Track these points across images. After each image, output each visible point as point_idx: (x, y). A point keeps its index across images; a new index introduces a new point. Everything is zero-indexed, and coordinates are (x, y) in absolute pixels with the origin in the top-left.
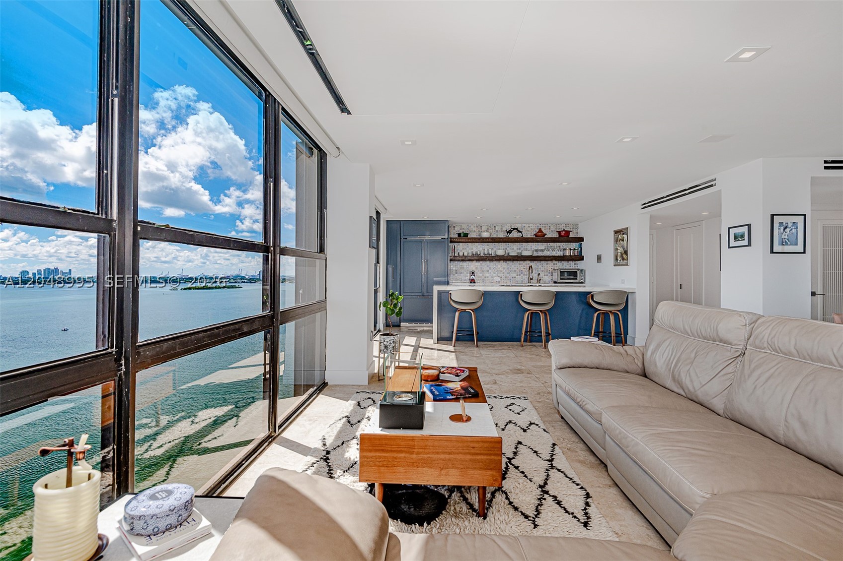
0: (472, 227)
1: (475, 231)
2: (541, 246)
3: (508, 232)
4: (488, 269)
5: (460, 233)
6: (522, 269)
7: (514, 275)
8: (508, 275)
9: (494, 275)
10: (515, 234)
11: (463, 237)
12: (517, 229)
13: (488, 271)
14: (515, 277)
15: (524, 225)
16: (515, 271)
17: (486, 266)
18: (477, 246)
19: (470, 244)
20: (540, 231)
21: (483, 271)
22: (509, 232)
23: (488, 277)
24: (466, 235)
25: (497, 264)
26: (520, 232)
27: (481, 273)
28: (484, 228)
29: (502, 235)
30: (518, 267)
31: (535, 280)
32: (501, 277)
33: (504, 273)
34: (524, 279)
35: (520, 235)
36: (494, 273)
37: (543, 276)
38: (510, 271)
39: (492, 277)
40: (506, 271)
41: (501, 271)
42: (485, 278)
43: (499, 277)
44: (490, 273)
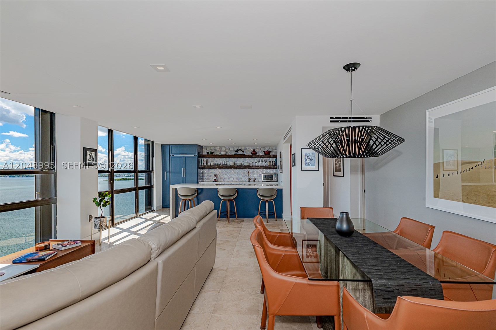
0: (217, 148)
1: (218, 151)
2: (256, 160)
3: (236, 151)
4: (226, 173)
5: (209, 152)
6: (245, 173)
7: (241, 177)
8: (238, 177)
9: (230, 177)
10: (240, 153)
11: (211, 154)
12: (241, 150)
13: (226, 174)
14: (241, 178)
15: (246, 147)
16: (241, 174)
17: (225, 172)
18: (220, 160)
19: (215, 158)
20: (254, 151)
21: (223, 174)
22: (237, 151)
23: (226, 178)
24: (212, 153)
25: (231, 170)
27: (222, 176)
28: (224, 149)
29: (233, 153)
30: (243, 172)
31: (252, 180)
32: (234, 178)
33: (235, 176)
34: (246, 179)
35: (242, 153)
36: (230, 176)
37: (257, 177)
38: (239, 174)
39: (228, 178)
40: (236, 174)
41: (234, 174)
42: (224, 179)
43: (232, 178)
44: (227, 176)
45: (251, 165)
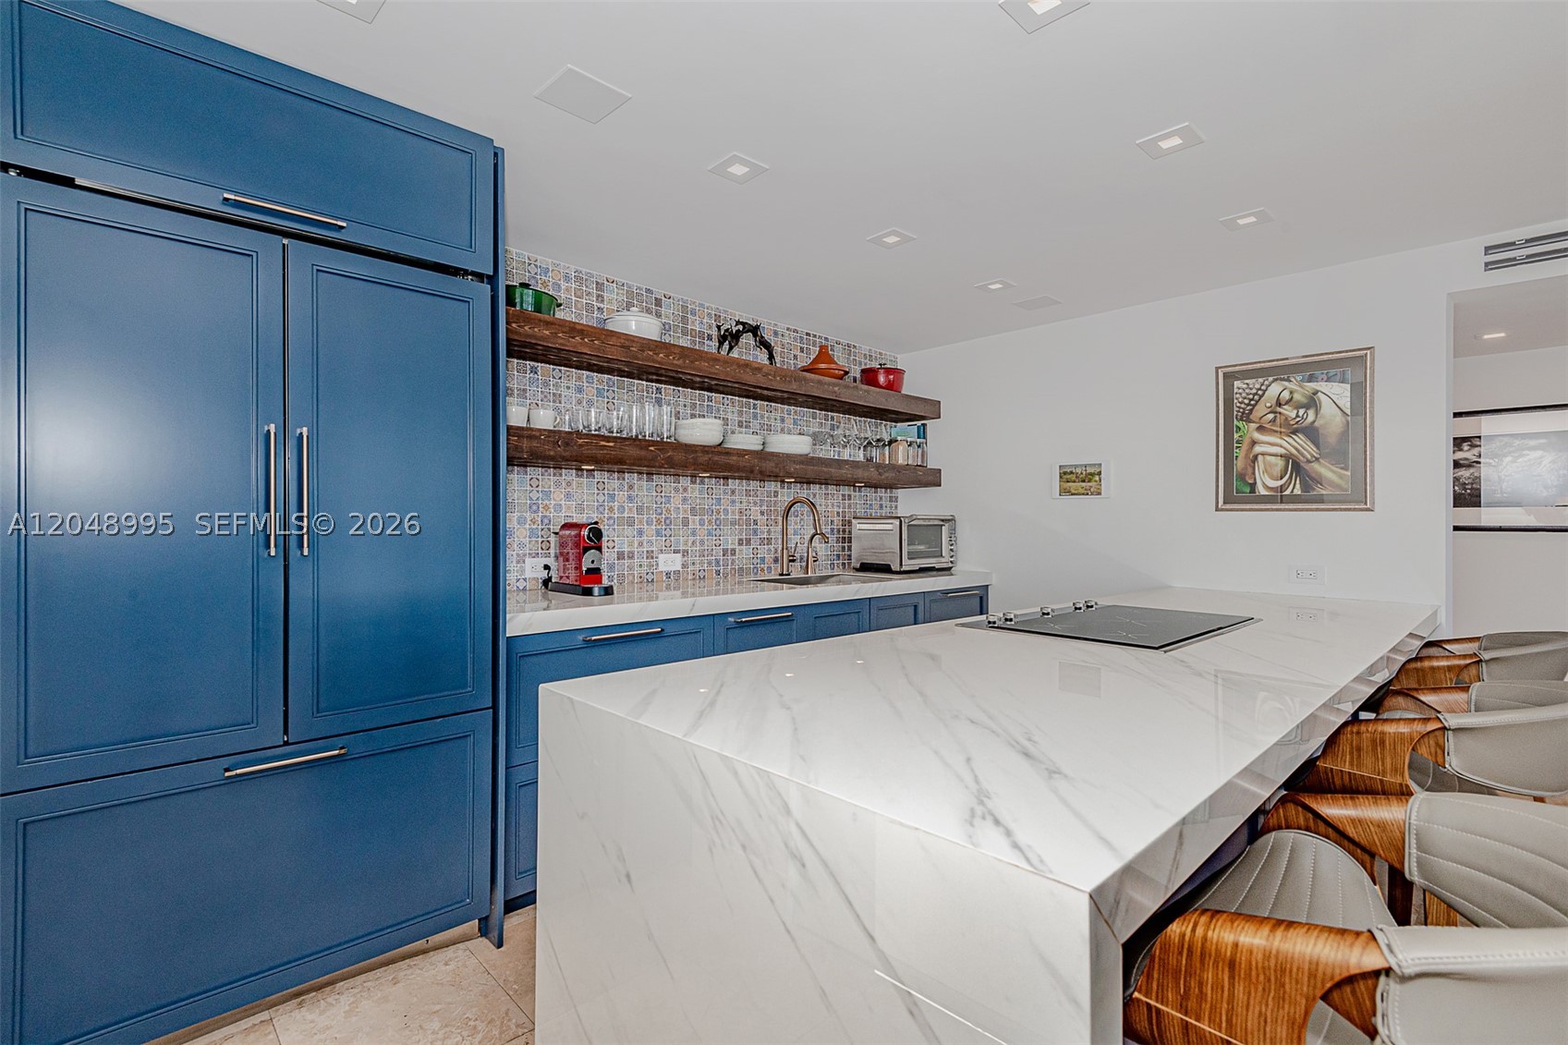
2: (810, 420)
3: (722, 340)
6: (755, 512)
7: (730, 543)
8: (710, 542)
9: (658, 542)
10: (747, 350)
14: (734, 551)
16: (733, 523)
20: (824, 354)
22: (730, 338)
23: (631, 555)
30: (744, 506)
32: (685, 553)
33: (694, 534)
34: (763, 559)
36: (658, 533)
38: (718, 523)
39: (647, 551)
40: (702, 523)
41: (686, 522)
42: (618, 559)
43: (678, 552)
44: (640, 533)
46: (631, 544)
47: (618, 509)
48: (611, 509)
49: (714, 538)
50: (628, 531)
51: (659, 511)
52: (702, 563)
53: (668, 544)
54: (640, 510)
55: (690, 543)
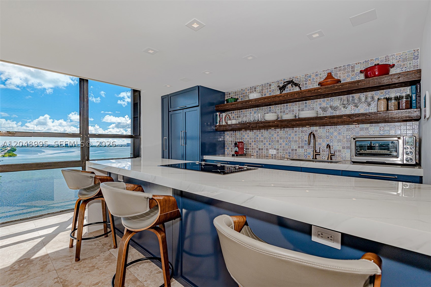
0: (246, 90)
2: (336, 101)
3: (280, 89)
4: (262, 138)
6: (305, 138)
7: (295, 147)
8: (287, 147)
9: (270, 147)
14: (296, 150)
16: (296, 141)
17: (259, 136)
19: (244, 111)
20: (329, 75)
21: (257, 141)
23: (262, 149)
25: (272, 133)
26: (296, 85)
27: (255, 144)
28: (259, 90)
30: (300, 136)
31: (324, 155)
32: (278, 150)
33: (281, 144)
34: (309, 153)
35: (297, 89)
36: (269, 144)
37: (338, 148)
38: (290, 142)
39: (266, 149)
40: (284, 141)
41: (278, 141)
42: (259, 150)
43: (275, 149)
44: (265, 144)
45: (322, 114)
46: (262, 147)
47: (259, 138)
48: (257, 138)
49: (288, 146)
50: (262, 144)
51: (270, 138)
52: (284, 153)
53: (272, 147)
54: (265, 138)
55: (279, 147)
